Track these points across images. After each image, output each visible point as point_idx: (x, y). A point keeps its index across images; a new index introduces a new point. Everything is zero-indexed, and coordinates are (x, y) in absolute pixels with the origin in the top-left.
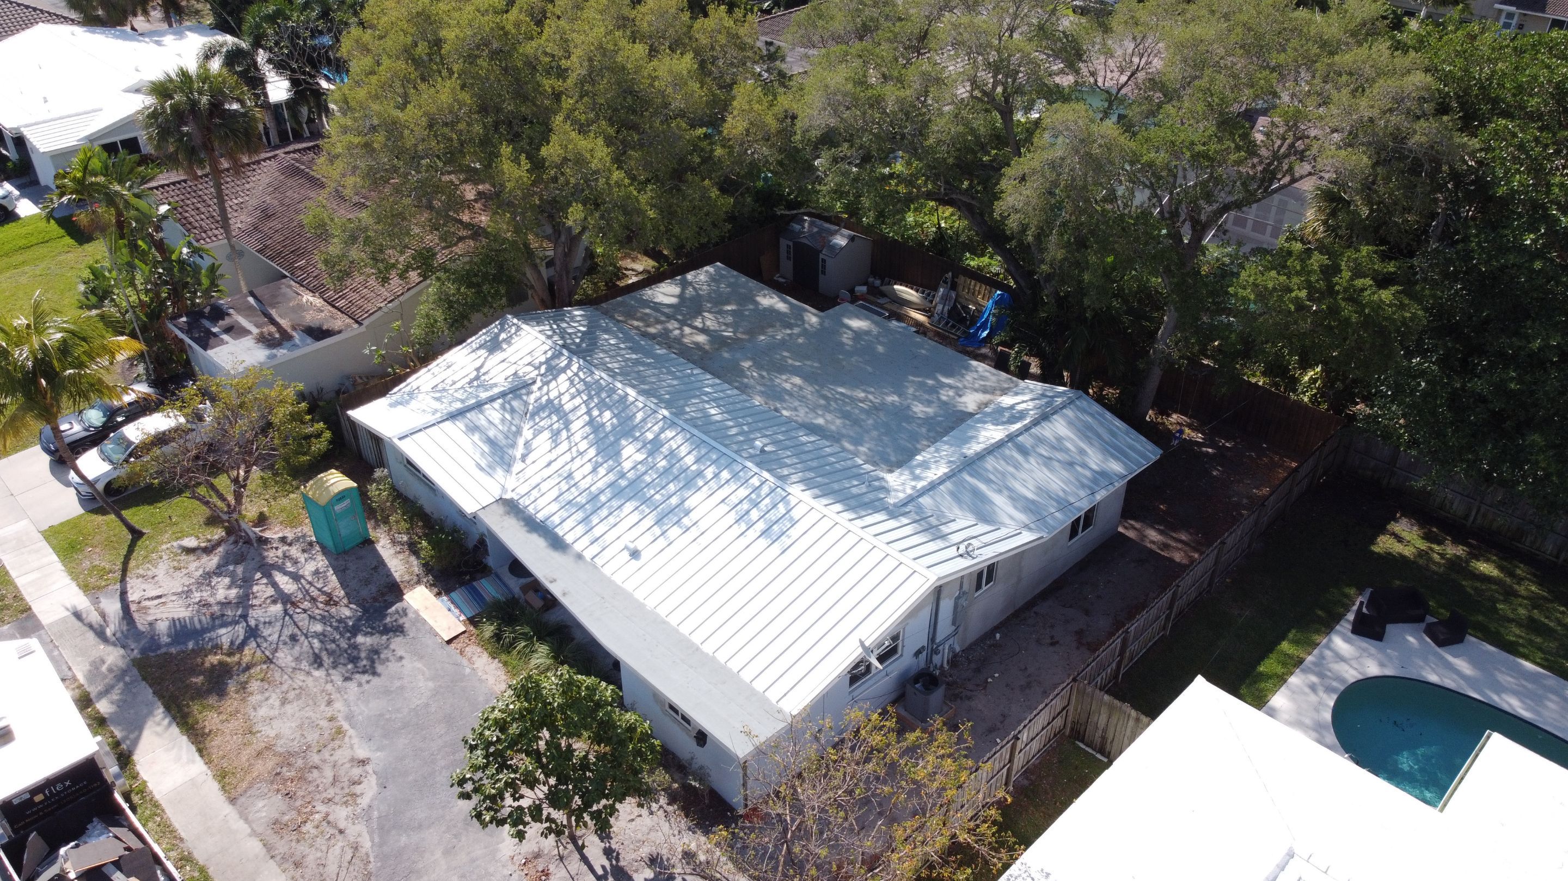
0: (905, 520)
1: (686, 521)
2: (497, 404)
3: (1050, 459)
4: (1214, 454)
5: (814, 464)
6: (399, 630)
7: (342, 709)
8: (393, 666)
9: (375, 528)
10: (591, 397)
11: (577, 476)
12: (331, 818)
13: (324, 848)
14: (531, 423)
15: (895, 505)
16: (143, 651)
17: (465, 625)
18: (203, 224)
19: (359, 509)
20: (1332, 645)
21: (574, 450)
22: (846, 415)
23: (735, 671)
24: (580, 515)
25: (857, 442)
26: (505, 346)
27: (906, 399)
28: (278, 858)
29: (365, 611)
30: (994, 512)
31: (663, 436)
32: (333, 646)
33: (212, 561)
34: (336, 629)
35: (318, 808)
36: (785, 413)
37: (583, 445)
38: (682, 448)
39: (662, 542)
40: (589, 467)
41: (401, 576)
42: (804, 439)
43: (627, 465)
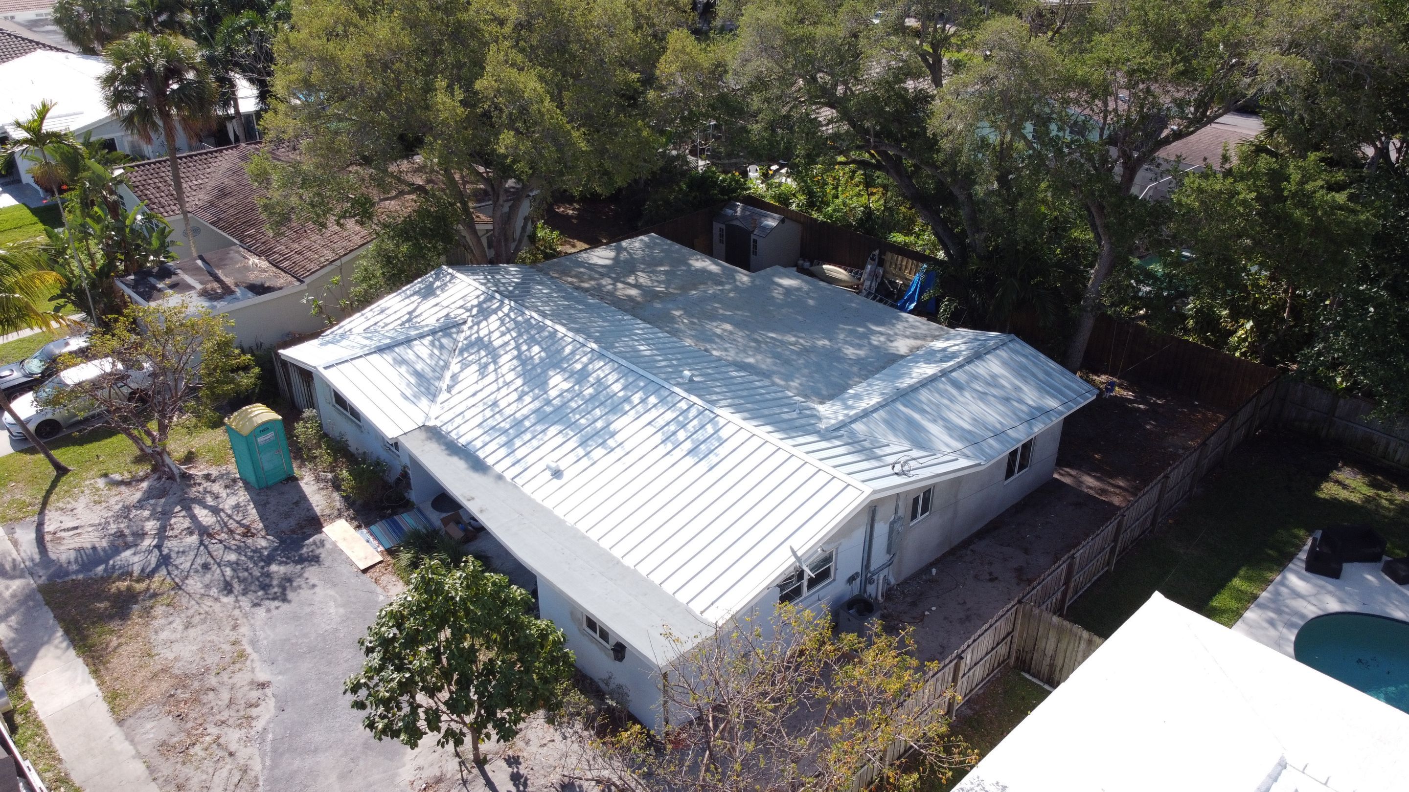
0: (837, 442)
1: (611, 443)
2: (427, 340)
3: (985, 394)
4: (1146, 410)
5: (745, 393)
6: (315, 559)
7: (247, 633)
8: (305, 593)
9: (300, 467)
10: (520, 335)
11: (502, 404)
12: (222, 741)
13: (211, 771)
14: (460, 358)
15: (826, 429)
16: (50, 578)
17: (382, 555)
18: (162, 200)
19: (284, 442)
20: (1287, 582)
21: (501, 381)
22: (776, 356)
23: (657, 582)
24: (503, 439)
25: (788, 378)
26: (438, 292)
27: (837, 343)
28: (160, 781)
29: (282, 541)
30: (930, 440)
31: (590, 366)
32: (246, 574)
33: (134, 495)
34: (251, 558)
35: (209, 731)
36: (715, 353)
37: (510, 376)
38: (610, 377)
39: (585, 462)
40: (515, 396)
41: (322, 510)
42: (734, 374)
43: (553, 393)
